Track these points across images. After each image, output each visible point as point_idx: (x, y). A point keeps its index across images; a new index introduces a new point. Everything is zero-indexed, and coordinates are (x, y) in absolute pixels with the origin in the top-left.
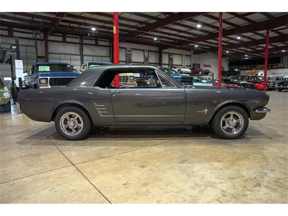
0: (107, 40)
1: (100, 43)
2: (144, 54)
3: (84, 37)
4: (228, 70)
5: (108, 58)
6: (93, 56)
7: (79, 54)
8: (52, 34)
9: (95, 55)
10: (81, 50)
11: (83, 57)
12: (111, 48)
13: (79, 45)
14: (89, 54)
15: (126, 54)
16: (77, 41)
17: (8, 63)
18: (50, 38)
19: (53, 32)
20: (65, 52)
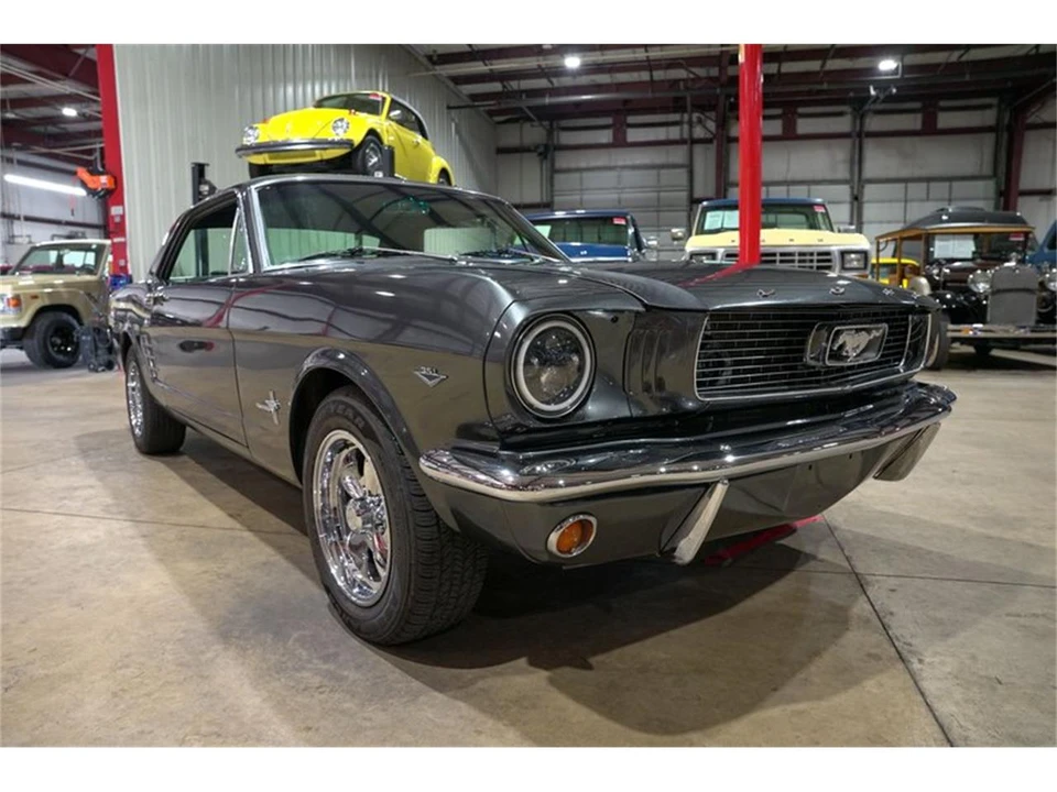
0: (987, 101)
1: (946, 120)
3: (866, 107)
5: (980, 184)
6: (905, 181)
7: (847, 177)
9: (918, 173)
10: (857, 161)
11: (863, 187)
12: (1005, 136)
13: (847, 143)
14: (893, 174)
16: (843, 124)
20: (790, 177)
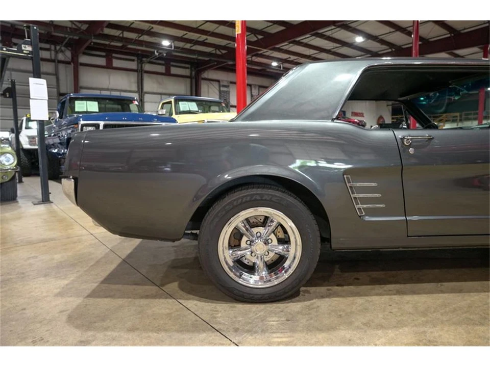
0: (187, 66)
1: (174, 70)
2: (251, 92)
3: (144, 59)
4: (390, 122)
6: (161, 94)
7: (136, 89)
8: (87, 51)
9: (164, 91)
10: (140, 83)
11: (144, 95)
12: (194, 80)
13: (136, 74)
14: (155, 91)
15: (220, 92)
16: (133, 65)
17: (6, 97)
18: (83, 59)
19: (89, 48)
20: (111, 87)
